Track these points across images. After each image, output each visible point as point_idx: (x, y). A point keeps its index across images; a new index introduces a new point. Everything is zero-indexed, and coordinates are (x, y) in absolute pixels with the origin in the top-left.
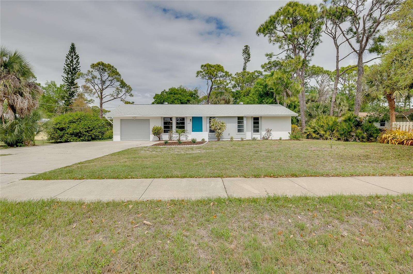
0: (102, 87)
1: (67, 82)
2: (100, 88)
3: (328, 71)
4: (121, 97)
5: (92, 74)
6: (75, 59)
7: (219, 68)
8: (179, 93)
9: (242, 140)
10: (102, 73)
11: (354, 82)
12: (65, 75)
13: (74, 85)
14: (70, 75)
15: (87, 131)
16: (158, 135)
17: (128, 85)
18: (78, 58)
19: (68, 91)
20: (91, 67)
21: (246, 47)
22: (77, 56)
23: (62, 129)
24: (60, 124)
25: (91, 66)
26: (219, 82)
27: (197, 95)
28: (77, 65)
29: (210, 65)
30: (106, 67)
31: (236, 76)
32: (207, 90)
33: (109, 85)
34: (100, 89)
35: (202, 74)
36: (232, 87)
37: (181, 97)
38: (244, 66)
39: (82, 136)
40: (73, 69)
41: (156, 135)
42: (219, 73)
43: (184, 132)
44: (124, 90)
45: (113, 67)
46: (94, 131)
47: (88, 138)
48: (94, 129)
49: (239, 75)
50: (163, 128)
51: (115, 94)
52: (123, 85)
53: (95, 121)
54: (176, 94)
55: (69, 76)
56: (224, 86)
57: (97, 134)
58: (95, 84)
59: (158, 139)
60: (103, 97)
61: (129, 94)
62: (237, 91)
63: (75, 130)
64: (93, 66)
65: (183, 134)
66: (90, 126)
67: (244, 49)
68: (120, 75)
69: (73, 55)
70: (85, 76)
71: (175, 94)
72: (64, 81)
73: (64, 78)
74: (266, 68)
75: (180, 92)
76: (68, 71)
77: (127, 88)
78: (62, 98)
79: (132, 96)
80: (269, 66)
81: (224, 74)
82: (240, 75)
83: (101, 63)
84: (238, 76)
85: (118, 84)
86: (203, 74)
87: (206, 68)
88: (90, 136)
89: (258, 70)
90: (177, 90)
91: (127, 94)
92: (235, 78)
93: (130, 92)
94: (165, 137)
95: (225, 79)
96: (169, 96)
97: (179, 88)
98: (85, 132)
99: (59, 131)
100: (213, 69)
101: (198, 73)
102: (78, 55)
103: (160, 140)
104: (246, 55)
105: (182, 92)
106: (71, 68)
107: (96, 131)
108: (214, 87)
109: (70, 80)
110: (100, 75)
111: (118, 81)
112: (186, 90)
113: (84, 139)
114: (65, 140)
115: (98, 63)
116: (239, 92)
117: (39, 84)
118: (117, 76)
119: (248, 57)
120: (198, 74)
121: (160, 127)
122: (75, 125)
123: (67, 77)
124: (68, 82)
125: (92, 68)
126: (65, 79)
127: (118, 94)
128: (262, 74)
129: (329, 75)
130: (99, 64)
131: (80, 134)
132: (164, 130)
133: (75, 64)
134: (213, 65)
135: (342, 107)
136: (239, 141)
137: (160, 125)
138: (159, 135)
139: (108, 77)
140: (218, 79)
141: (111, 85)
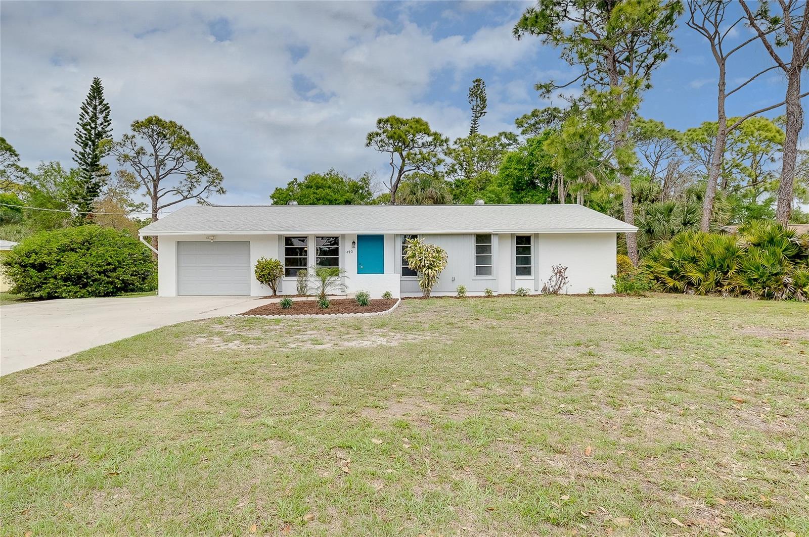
0: (158, 172)
1: (83, 163)
2: (151, 176)
3: (674, 131)
4: (198, 195)
5: (133, 143)
6: (102, 112)
7: (418, 125)
8: (327, 185)
9: (489, 295)
10: (156, 143)
11: (738, 155)
12: (79, 149)
13: (98, 170)
14: (90, 148)
15: (104, 272)
16: (269, 281)
17: (214, 168)
18: (108, 110)
19: (85, 182)
20: (133, 128)
21: (476, 83)
22: (107, 108)
23: (41, 267)
24: (36, 254)
25: (132, 126)
26: (419, 156)
27: (367, 189)
28: (104, 126)
29: (398, 119)
30: (165, 128)
31: (456, 146)
32: (392, 177)
33: (172, 169)
34: (153, 178)
35: (380, 139)
36: (446, 173)
37: (333, 194)
38: (472, 125)
39: (91, 283)
40: (96, 134)
41: (266, 281)
42: (419, 137)
43: (337, 275)
44: (204, 179)
45: (180, 128)
46: (120, 271)
47: (106, 287)
48: (120, 267)
49: (463, 144)
50: (283, 262)
51: (185, 188)
52: (204, 167)
53: (126, 247)
54: (320, 188)
55: (88, 150)
56: (430, 166)
57: (127, 277)
58: (142, 167)
59: (271, 293)
60: (158, 196)
61: (217, 189)
62: (458, 181)
63: (73, 268)
64: (137, 126)
65: (334, 278)
66: (110, 260)
67: (472, 88)
68: (196, 147)
69: (97, 104)
70: (118, 147)
71: (318, 188)
72: (77, 161)
73: (76, 155)
74: (526, 125)
75: (330, 182)
76: (86, 140)
77: (211, 176)
78: (73, 197)
79: (223, 192)
80: (533, 122)
81: (430, 139)
82: (465, 145)
83: (154, 118)
84: (462, 146)
85: (191, 166)
86: (382, 141)
87: (389, 126)
88: (111, 283)
89: (508, 131)
90: (323, 179)
91: (211, 188)
92: (454, 150)
93: (219, 183)
94: (289, 286)
95: (432, 151)
96: (304, 193)
97: (328, 174)
98: (100, 273)
99: (33, 272)
100: (403, 128)
101: (371, 137)
102: (108, 104)
103: (275, 295)
104: (477, 102)
105: (334, 183)
106: (93, 132)
107: (125, 271)
108: (405, 169)
109: (89, 158)
110: (153, 145)
111: (192, 159)
112: (342, 179)
113: (97, 290)
114: (48, 293)
115: (148, 119)
116: (463, 183)
117: (24, 170)
118: (190, 149)
119: (481, 104)
120: (371, 140)
121: (276, 262)
122: (73, 256)
123: (83, 152)
124: (85, 162)
125: (134, 130)
126: (78, 157)
127: (190, 188)
128: (517, 140)
129: (676, 139)
130: (150, 121)
131: (85, 278)
132: (286, 268)
133: (102, 124)
134: (405, 119)
135: (716, 213)
136: (480, 297)
137: (276, 254)
138: (272, 282)
139: (171, 151)
140: (417, 150)
141: (176, 169)
